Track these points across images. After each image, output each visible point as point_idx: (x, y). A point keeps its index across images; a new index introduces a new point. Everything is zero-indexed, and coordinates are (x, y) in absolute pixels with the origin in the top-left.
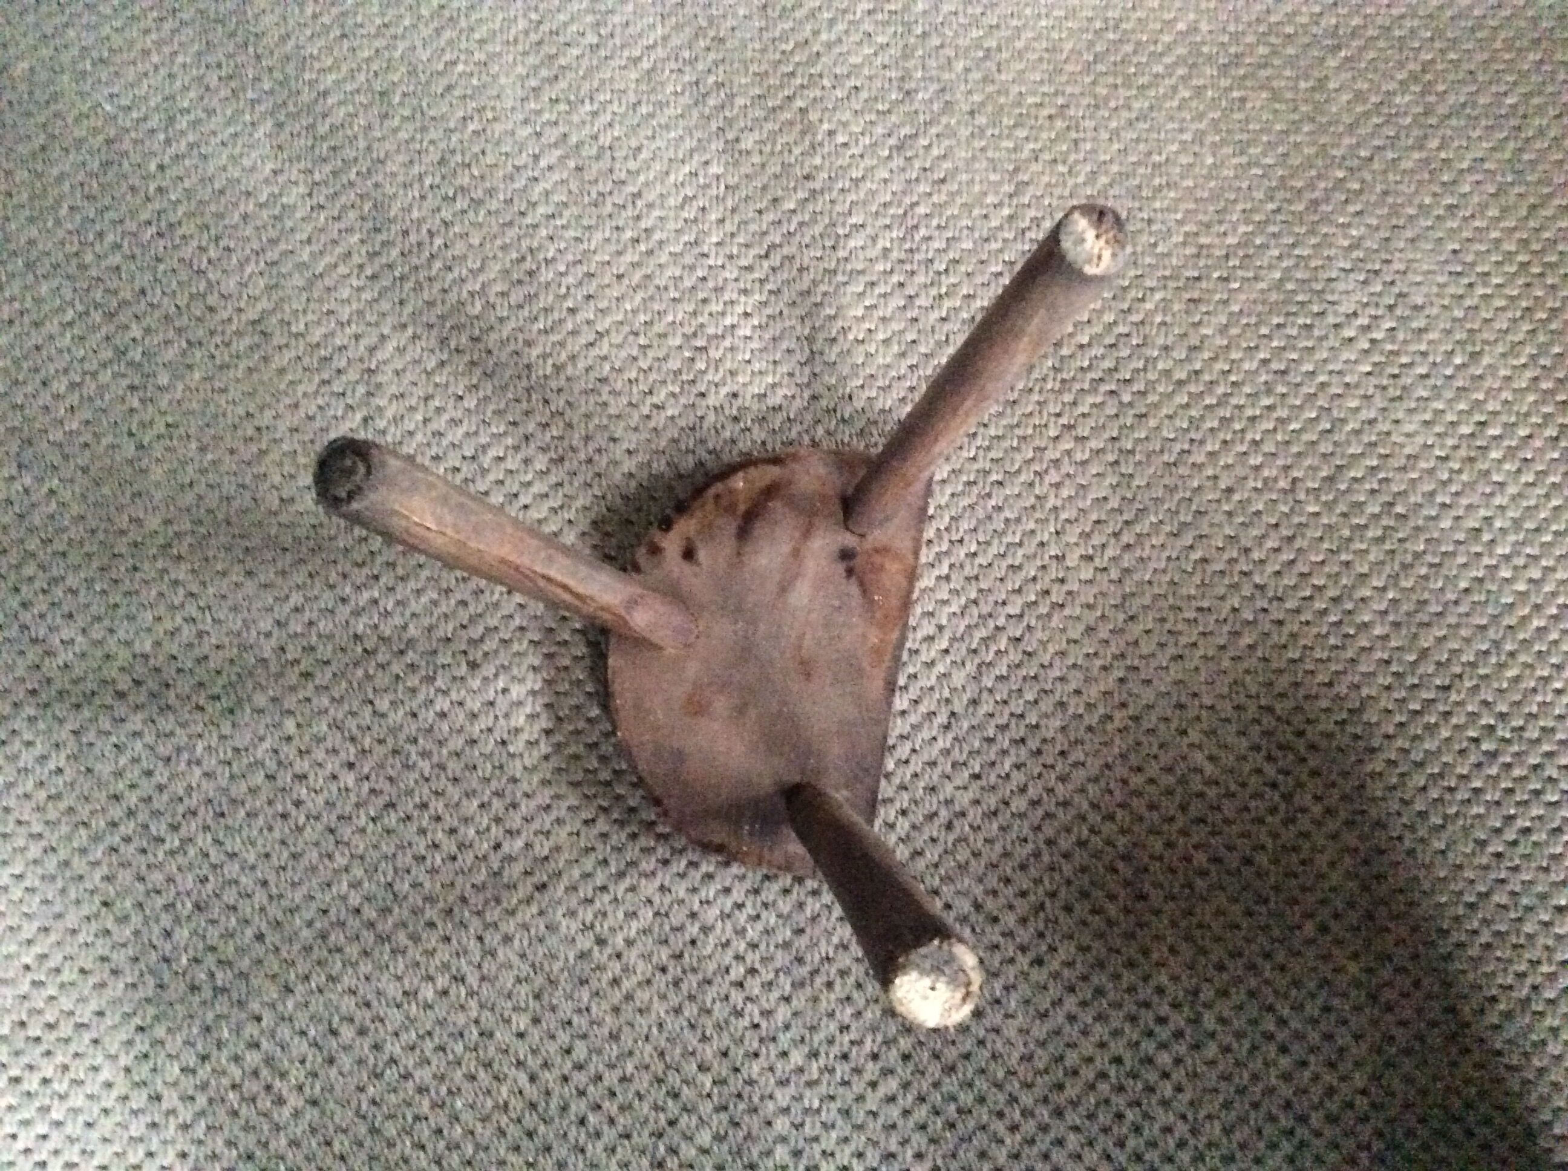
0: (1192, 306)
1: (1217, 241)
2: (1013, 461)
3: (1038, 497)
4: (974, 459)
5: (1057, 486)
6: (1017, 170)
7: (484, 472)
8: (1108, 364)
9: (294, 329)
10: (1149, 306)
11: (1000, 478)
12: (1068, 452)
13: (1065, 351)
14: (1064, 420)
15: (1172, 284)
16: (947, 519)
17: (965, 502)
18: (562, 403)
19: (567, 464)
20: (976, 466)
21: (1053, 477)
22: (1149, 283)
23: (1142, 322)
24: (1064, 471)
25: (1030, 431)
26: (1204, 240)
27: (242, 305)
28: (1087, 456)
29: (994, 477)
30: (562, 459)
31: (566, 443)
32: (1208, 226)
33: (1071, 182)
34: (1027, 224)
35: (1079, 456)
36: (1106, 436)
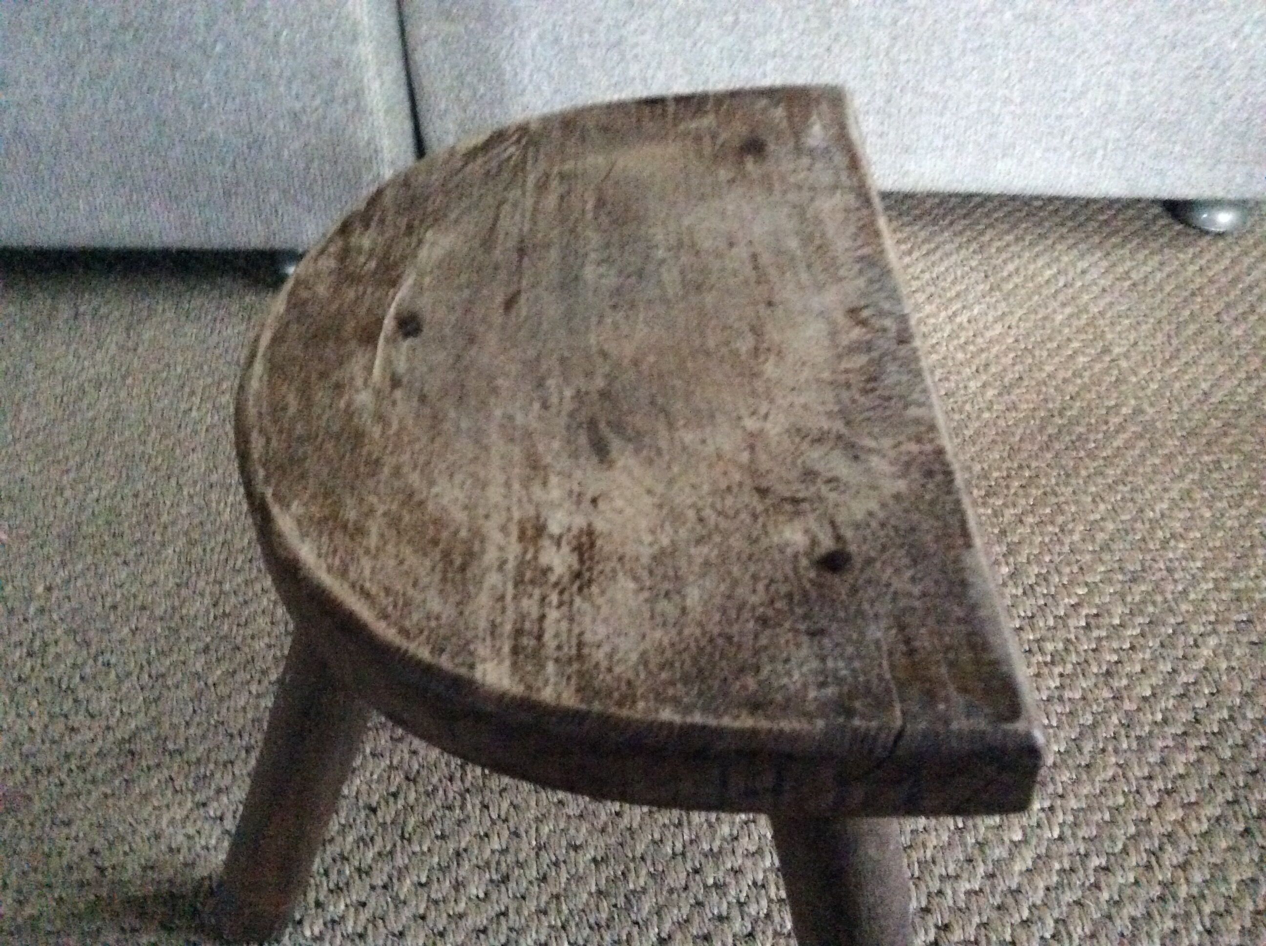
0: (1256, 649)
1: (1251, 584)
2: (1113, 839)
3: (1164, 885)
4: (1061, 838)
5: (1184, 866)
6: (1003, 533)
7: (399, 903)
8: (1185, 716)
9: (171, 746)
10: (1206, 652)
11: (1103, 861)
12: (1182, 823)
13: (1128, 706)
14: (1158, 785)
15: (1223, 629)
16: (1050, 923)
17: (1068, 897)
18: (505, 805)
19: (512, 885)
20: (1066, 849)
21: (1171, 857)
22: (1195, 629)
23: (1206, 669)
24: (1184, 848)
25: (1121, 800)
26: (1235, 585)
27: (113, 722)
28: (1205, 827)
29: (1095, 861)
30: (505, 879)
31: (511, 858)
32: (1235, 570)
33: (1067, 541)
34: (1032, 580)
35: (1195, 827)
36: (1220, 799)
